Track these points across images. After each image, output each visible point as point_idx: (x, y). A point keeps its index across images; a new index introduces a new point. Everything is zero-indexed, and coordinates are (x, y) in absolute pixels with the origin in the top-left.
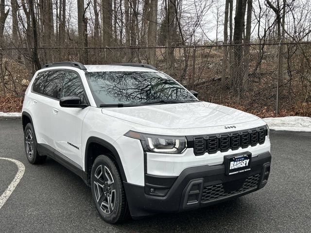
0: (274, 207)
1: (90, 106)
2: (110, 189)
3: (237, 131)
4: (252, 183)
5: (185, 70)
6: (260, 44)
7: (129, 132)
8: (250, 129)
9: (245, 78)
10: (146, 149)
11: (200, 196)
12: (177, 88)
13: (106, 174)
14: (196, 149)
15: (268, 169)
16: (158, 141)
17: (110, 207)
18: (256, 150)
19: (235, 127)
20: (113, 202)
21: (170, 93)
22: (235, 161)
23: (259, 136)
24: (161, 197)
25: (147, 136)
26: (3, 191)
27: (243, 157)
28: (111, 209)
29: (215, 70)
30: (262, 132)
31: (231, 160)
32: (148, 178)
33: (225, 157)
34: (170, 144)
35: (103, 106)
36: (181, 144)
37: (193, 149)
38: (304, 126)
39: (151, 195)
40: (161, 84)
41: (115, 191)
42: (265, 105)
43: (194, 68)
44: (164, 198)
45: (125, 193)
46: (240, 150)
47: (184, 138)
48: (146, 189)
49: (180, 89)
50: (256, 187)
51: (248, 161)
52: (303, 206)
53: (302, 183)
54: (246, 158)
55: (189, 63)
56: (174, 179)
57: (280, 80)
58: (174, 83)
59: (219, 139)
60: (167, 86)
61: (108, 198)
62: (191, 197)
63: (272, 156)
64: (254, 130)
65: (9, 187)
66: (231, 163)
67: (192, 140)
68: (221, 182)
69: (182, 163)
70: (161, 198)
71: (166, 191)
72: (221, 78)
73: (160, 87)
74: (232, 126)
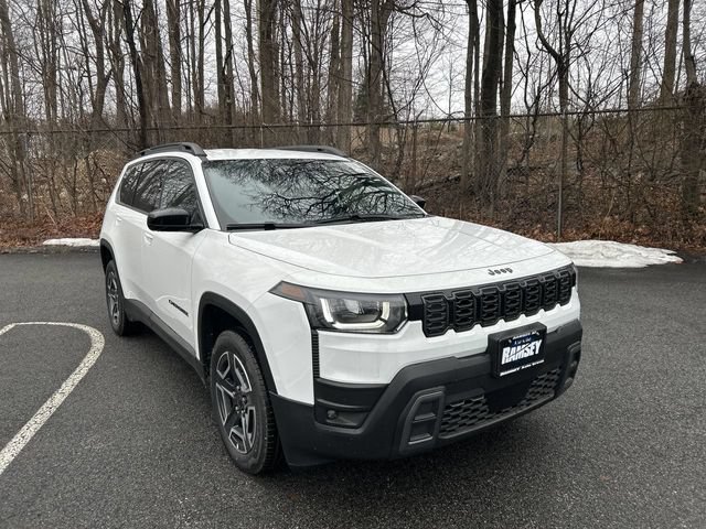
0: (584, 428)
1: (208, 227)
2: (246, 402)
3: (515, 280)
4: (546, 386)
5: (398, 164)
6: (528, 116)
7: (280, 284)
8: (542, 274)
9: (503, 175)
10: (316, 324)
11: (437, 424)
12: (387, 193)
13: (237, 371)
14: (429, 322)
15: (577, 356)
16: (344, 305)
17: (246, 440)
18: (554, 318)
19: (511, 271)
20: (251, 430)
21: (373, 203)
22: (512, 345)
23: (559, 289)
24: (352, 428)
25: (318, 293)
26: (50, 396)
27: (528, 337)
28: (248, 444)
29: (450, 163)
30: (565, 280)
31: (506, 344)
32: (322, 387)
33: (491, 338)
34: (370, 312)
35: (232, 228)
36: (394, 311)
37: (420, 322)
38: (608, 258)
39: (330, 424)
40: (358, 187)
41: (254, 408)
42: (537, 222)
43: (414, 161)
44: (358, 431)
45: (273, 415)
46: (523, 321)
47: (401, 299)
48: (317, 411)
49: (393, 193)
50: (552, 396)
51: (538, 344)
52: (642, 425)
53: (628, 372)
54: (535, 338)
55: (406, 152)
56: (379, 391)
57: (564, 178)
58: (381, 184)
59: (478, 299)
60: (368, 189)
61: (243, 419)
62: (418, 428)
63: (584, 328)
64: (549, 275)
65: (64, 385)
66: (505, 350)
67: (418, 302)
68: (482, 391)
69: (396, 354)
70: (351, 432)
71: (362, 416)
72: (459, 177)
73: (356, 192)
74: (503, 267)
